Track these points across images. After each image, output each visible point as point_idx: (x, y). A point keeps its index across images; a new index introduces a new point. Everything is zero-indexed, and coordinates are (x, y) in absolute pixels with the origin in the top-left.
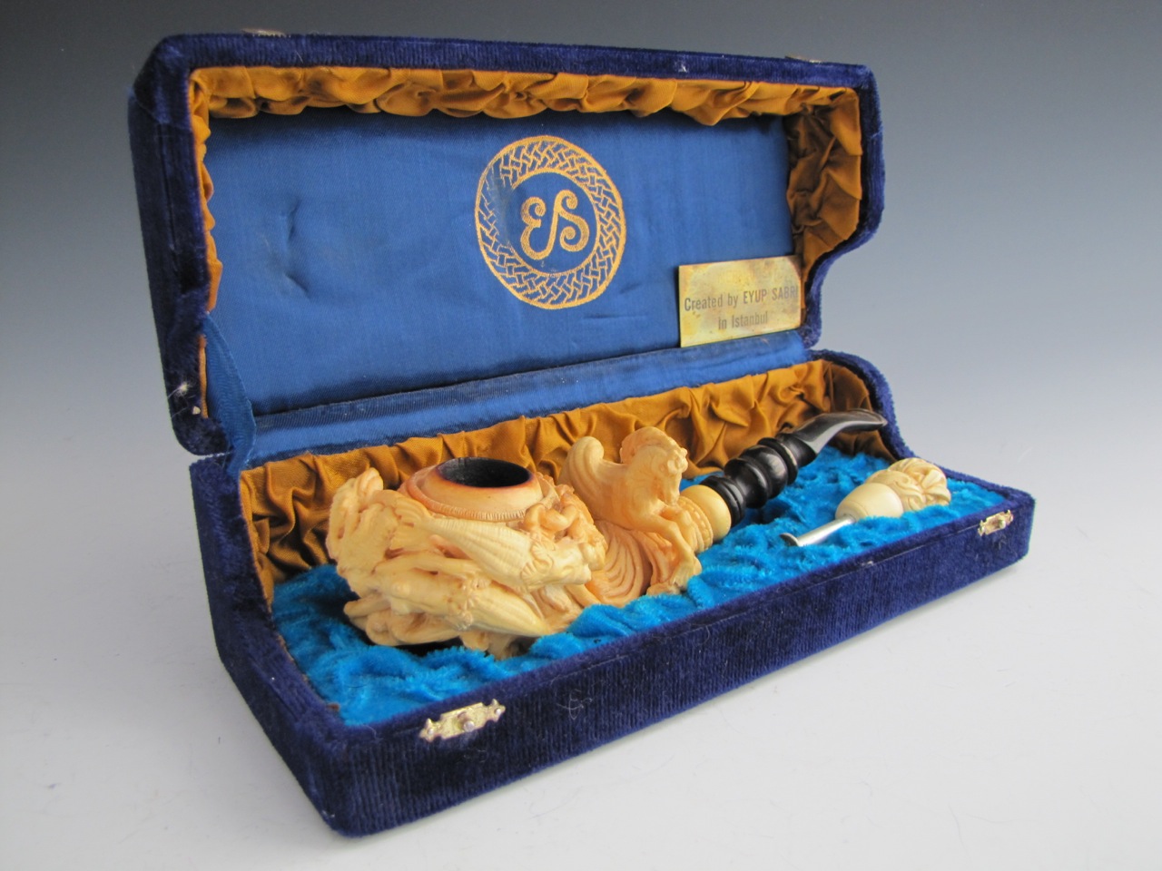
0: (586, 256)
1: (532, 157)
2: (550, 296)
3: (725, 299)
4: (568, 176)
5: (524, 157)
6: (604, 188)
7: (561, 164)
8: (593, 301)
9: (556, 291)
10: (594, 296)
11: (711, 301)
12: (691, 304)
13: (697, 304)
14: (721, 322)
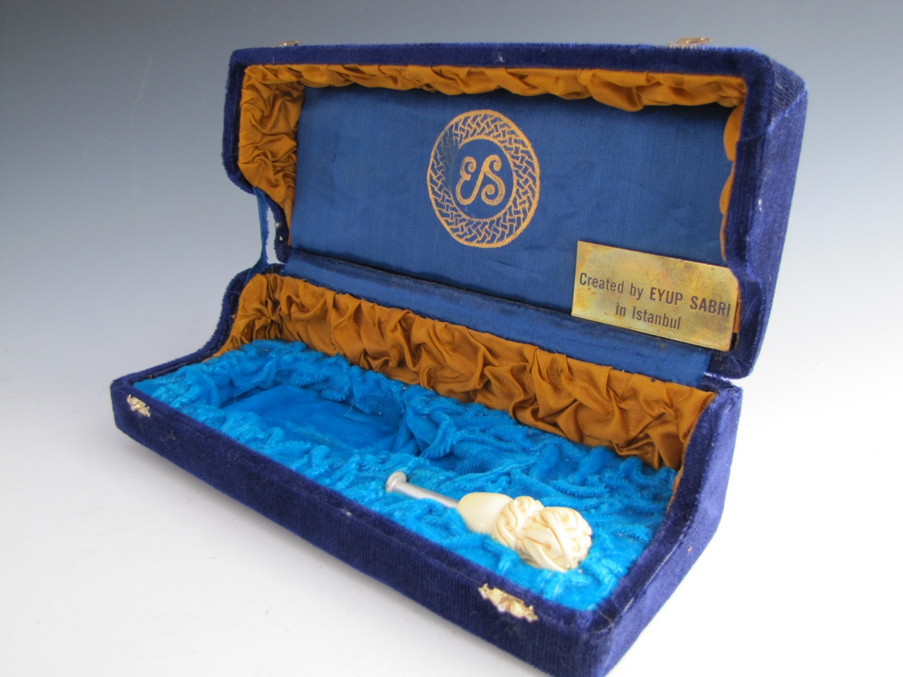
0: (500, 211)
1: (474, 126)
2: (466, 234)
3: (627, 287)
4: (499, 144)
5: (469, 126)
6: (527, 158)
7: (495, 134)
8: (498, 248)
9: (470, 232)
10: (500, 245)
11: (610, 284)
12: (587, 279)
13: (594, 282)
14: (619, 308)
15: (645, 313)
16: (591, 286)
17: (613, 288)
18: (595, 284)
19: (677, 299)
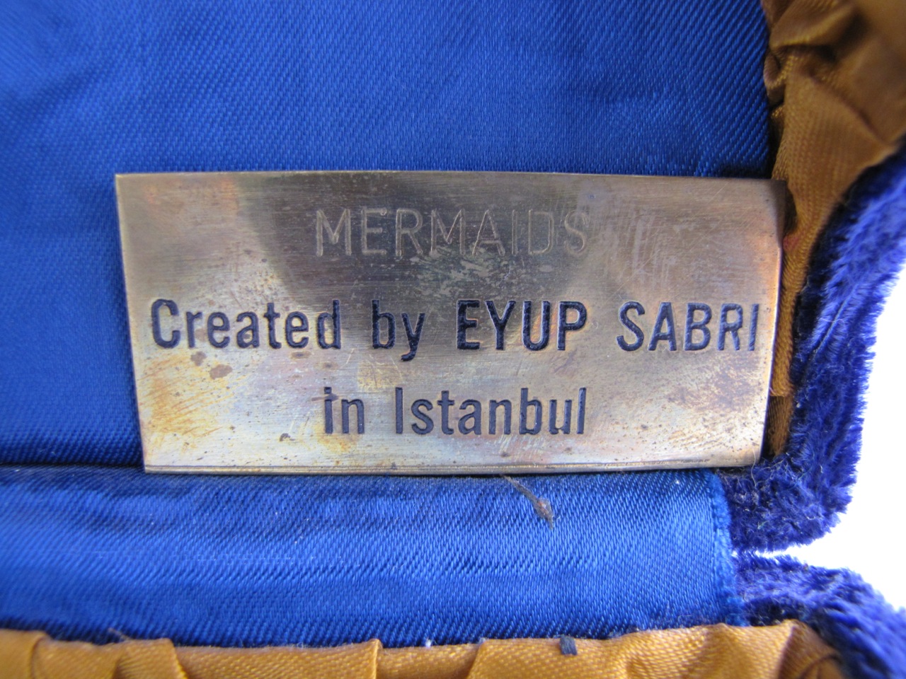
11: (280, 324)
12: (181, 323)
13: (212, 329)
14: (336, 405)
15: (445, 402)
16: (203, 345)
17: (297, 337)
18: (218, 336)
19: (564, 328)
